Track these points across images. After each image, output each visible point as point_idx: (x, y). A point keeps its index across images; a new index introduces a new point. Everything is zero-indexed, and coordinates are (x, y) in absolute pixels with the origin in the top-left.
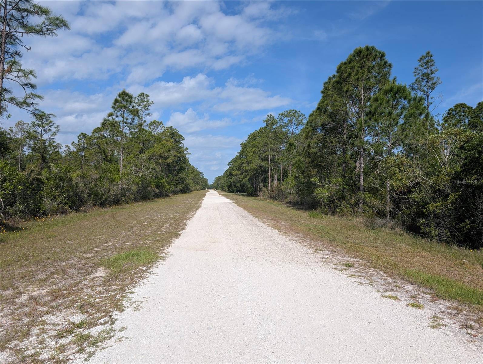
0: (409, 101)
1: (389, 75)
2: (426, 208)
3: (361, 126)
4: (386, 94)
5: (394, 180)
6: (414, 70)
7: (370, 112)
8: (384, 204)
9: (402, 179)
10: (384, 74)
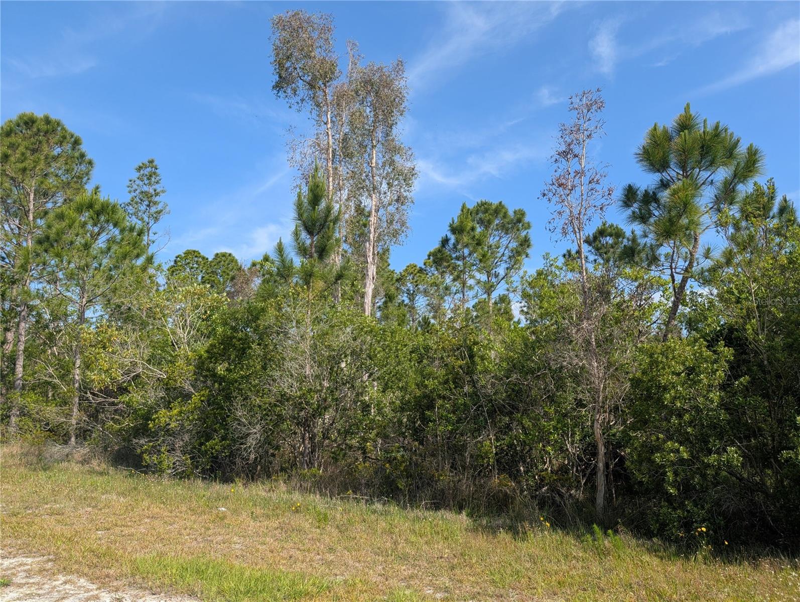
0: (122, 231)
1: (88, 179)
2: (154, 420)
3: (27, 262)
4: (80, 209)
5: (96, 372)
6: (128, 183)
7: (47, 238)
8: (67, 414)
9: (110, 368)
10: (77, 174)
